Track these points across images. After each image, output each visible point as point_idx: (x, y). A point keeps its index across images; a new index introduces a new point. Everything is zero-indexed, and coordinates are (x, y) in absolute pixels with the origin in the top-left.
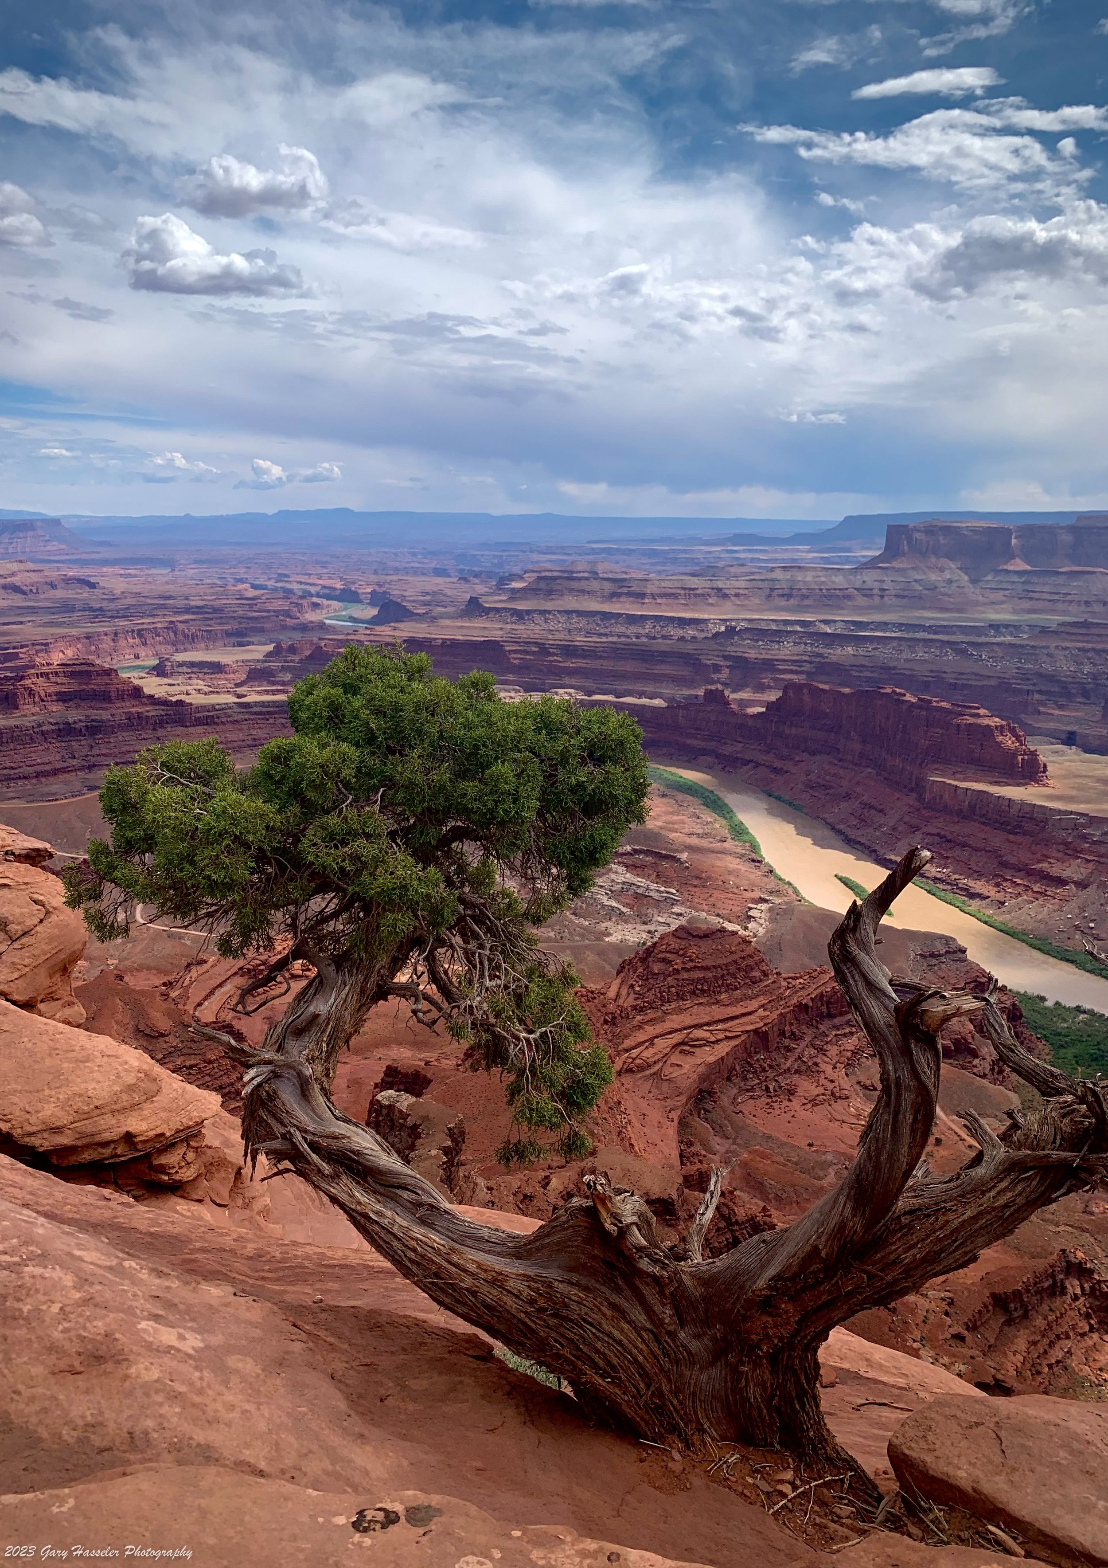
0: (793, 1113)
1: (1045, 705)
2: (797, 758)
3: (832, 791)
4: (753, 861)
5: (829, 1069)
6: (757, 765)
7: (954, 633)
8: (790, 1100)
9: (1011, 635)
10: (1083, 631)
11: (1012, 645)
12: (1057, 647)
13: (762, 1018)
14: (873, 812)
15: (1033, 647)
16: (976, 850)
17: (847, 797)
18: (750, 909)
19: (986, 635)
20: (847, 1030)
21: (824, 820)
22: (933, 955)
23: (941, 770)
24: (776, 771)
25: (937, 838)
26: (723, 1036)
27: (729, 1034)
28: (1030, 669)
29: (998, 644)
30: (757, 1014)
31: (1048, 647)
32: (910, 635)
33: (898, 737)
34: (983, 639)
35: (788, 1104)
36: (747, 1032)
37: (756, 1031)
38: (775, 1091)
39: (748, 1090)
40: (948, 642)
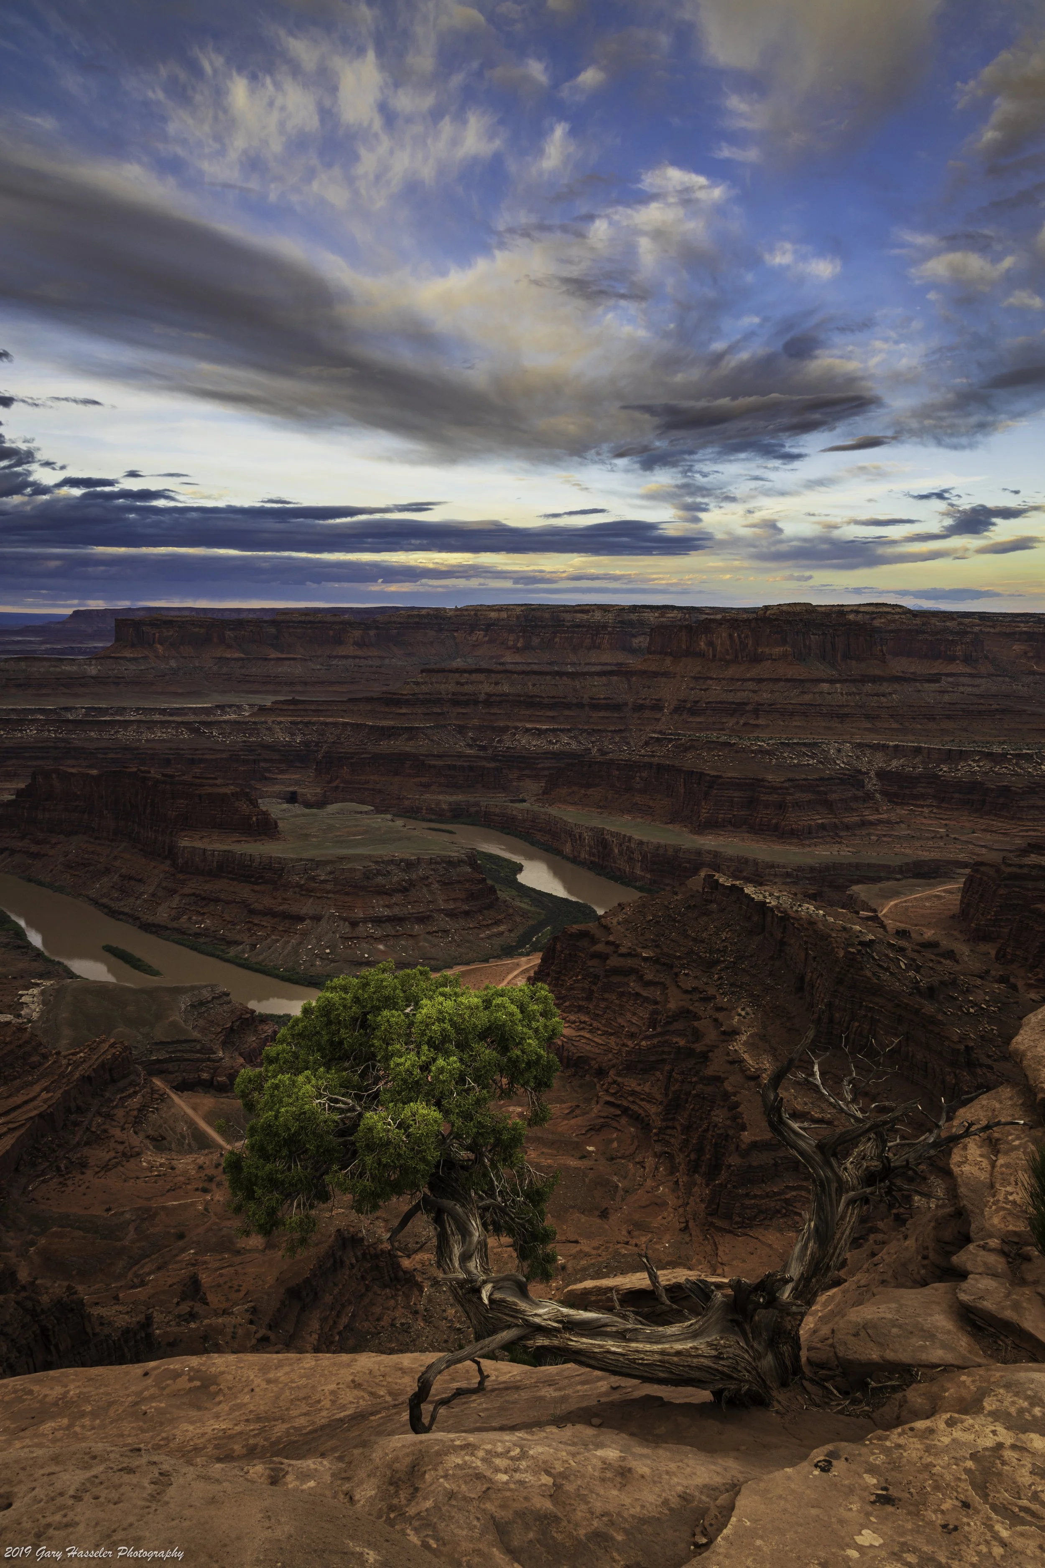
0: (87, 1184)
1: (270, 772)
2: (54, 841)
3: (91, 868)
4: (19, 947)
5: (117, 1132)
6: (13, 852)
7: (186, 715)
8: (83, 1173)
9: (235, 712)
10: (292, 707)
11: (236, 723)
12: (273, 722)
13: (45, 1101)
14: (132, 883)
15: (255, 723)
16: (228, 903)
17: (107, 871)
18: (22, 995)
19: (215, 715)
20: (131, 1091)
21: (87, 896)
22: (202, 1004)
23: (191, 837)
24: (36, 856)
25: (193, 898)
26: (5, 1129)
27: (11, 1126)
28: (254, 742)
29: (225, 722)
30: (39, 1099)
31: (266, 722)
32: (148, 718)
33: (148, 811)
34: (211, 718)
35: (82, 1177)
36: (31, 1118)
37: (40, 1115)
38: (66, 1168)
39: (38, 1176)
40: (182, 723)
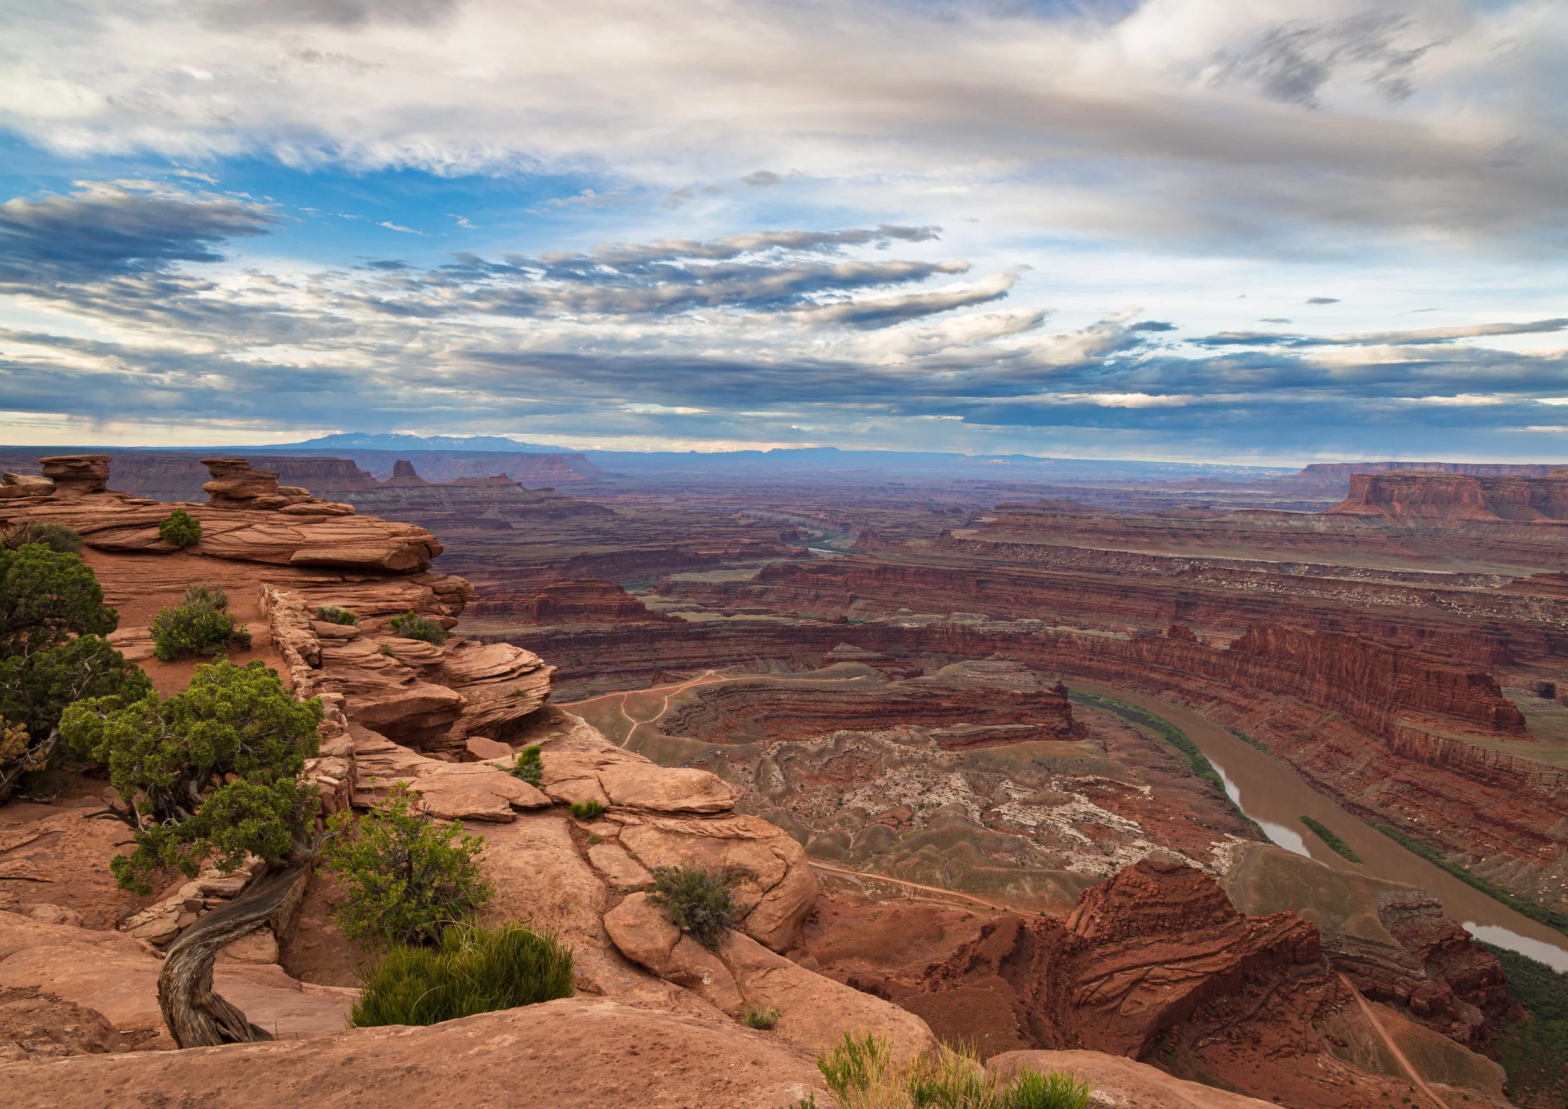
0: (1257, 1063)
1: (1521, 656)
2: (1262, 697)
3: (1297, 732)
4: (1216, 798)
5: (1295, 1020)
6: (1221, 701)
7: (1421, 581)
8: (1254, 1049)
9: (1481, 583)
10: (1558, 583)
11: (1482, 595)
12: (1531, 598)
13: (1225, 960)
14: (1340, 755)
15: (1507, 597)
16: (1450, 800)
17: (1313, 738)
18: (1214, 847)
19: (1456, 584)
20: (1315, 980)
21: (1290, 761)
22: (1404, 907)
23: (1412, 717)
24: (1242, 709)
25: (1408, 785)
26: (1184, 976)
27: (1190, 974)
28: (1504, 620)
29: (1467, 593)
30: (1220, 956)
31: (1521, 598)
32: (1376, 581)
33: (1366, 681)
34: (1452, 587)
35: (1252, 1053)
36: (1209, 973)
37: (1218, 973)
38: (1238, 1037)
39: (1209, 1035)
40: (1415, 589)
